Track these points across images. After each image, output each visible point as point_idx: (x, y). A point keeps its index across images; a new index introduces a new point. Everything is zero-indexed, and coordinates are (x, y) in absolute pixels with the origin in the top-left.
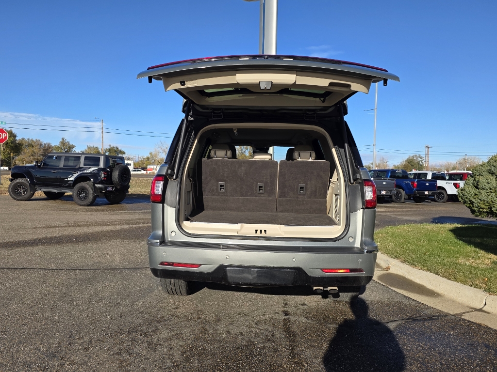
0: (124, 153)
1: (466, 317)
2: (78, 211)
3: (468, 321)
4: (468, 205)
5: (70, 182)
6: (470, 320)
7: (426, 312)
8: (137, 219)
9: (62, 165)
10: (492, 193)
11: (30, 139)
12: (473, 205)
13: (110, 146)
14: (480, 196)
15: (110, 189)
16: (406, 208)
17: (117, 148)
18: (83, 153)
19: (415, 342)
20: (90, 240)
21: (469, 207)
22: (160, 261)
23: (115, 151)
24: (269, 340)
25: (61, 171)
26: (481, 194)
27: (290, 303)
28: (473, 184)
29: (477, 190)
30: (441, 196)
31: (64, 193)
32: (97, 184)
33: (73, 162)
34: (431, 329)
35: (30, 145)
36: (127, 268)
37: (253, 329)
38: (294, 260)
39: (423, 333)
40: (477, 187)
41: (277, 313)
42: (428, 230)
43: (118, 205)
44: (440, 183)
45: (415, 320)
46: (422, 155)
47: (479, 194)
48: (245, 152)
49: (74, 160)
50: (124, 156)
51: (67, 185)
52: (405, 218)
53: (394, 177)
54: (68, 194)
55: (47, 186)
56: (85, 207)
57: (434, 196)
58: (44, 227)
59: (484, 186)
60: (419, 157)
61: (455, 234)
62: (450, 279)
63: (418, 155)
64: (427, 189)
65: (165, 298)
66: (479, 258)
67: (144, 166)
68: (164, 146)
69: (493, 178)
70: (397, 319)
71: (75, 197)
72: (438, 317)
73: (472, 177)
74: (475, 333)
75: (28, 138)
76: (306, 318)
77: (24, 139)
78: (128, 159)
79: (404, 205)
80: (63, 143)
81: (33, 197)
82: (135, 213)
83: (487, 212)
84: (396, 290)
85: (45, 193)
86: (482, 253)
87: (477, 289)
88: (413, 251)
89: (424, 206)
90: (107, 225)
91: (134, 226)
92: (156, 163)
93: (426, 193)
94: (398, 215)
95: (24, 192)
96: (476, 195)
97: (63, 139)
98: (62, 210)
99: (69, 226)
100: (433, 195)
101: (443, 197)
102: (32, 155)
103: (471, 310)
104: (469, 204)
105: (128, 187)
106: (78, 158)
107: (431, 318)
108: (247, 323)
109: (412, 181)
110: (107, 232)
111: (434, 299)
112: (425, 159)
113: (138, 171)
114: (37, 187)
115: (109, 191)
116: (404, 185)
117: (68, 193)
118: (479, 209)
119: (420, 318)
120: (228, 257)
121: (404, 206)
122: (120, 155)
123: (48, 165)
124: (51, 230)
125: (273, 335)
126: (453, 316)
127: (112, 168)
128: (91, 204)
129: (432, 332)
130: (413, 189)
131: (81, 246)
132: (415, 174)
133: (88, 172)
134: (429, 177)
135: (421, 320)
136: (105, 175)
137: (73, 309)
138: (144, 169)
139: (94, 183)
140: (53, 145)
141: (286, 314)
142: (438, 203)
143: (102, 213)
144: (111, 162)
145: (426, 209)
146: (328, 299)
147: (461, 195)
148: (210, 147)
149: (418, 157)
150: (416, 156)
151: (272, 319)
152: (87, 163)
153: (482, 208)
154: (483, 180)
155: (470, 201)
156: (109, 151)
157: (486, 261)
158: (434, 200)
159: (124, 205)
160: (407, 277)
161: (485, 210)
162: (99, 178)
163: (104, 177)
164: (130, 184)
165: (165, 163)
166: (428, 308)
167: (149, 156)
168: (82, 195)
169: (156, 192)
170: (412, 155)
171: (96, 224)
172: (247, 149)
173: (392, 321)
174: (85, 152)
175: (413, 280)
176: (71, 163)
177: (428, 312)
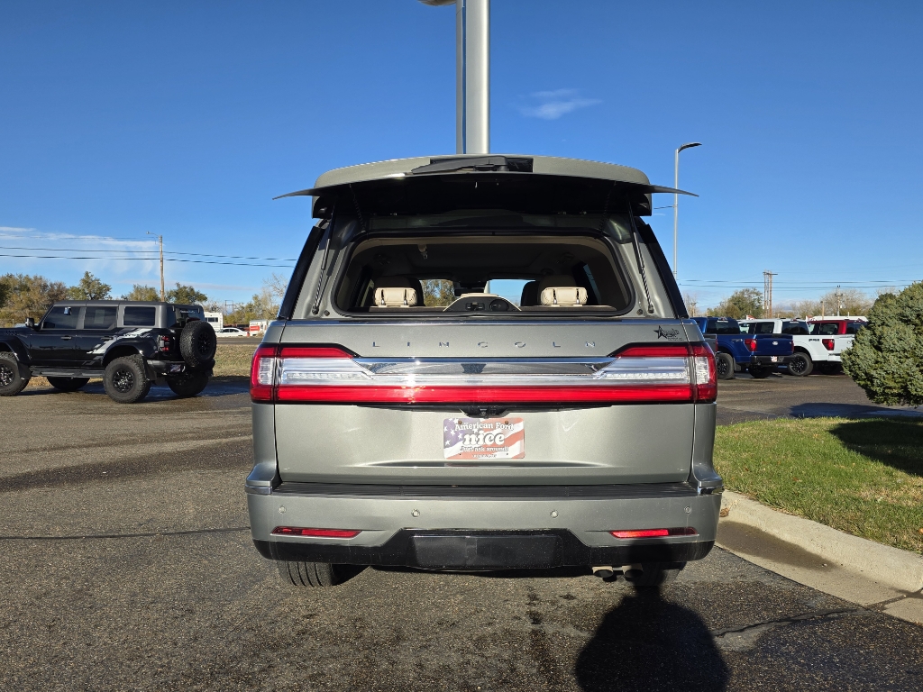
0: (205, 299)
1: (893, 610)
2: (115, 414)
3: (899, 620)
4: (862, 383)
5: (97, 358)
6: (902, 617)
7: (813, 603)
8: (229, 427)
9: (81, 325)
10: (907, 357)
11: (24, 275)
12: (872, 382)
13: (178, 285)
14: (886, 365)
15: (176, 368)
16: (738, 388)
17: (192, 290)
18: (125, 301)
19: (801, 671)
20: (136, 473)
21: (864, 387)
22: (274, 526)
23: (188, 295)
24: (505, 681)
25: (80, 336)
26: (886, 360)
27: (541, 595)
28: (871, 341)
29: (880, 353)
30: (800, 364)
31: (88, 379)
32: (152, 359)
33: (103, 318)
34: (829, 641)
35: (24, 287)
36: (209, 531)
37: (469, 656)
38: (554, 514)
39: (816, 650)
40: (878, 348)
41: (516, 618)
42: (789, 432)
43: (193, 399)
44: (798, 340)
45: (794, 622)
46: (758, 290)
47: (882, 360)
48: (432, 290)
49: (106, 315)
50: (203, 304)
51: (92, 363)
52: (739, 408)
53: (714, 331)
54: (96, 380)
55: (53, 365)
56: (130, 405)
57: (787, 364)
58: (45, 449)
59: (892, 346)
60: (754, 293)
61: (841, 438)
62: (851, 533)
63: (751, 290)
64: (776, 352)
65: (287, 595)
66: (898, 487)
67: (244, 321)
68: (281, 283)
69: (909, 329)
70: (757, 622)
71: (109, 386)
72: (838, 613)
73: (869, 328)
74: (917, 646)
75: (19, 273)
76: (577, 627)
77: (11, 276)
78: (214, 309)
79: (733, 384)
80: (87, 281)
81: (27, 388)
82: (226, 413)
83: (899, 395)
84: (747, 557)
85: (50, 379)
86: (901, 475)
87: (908, 552)
88: (771, 476)
89: (771, 385)
90: (171, 440)
91: (224, 440)
92: (266, 315)
93: (774, 359)
94: (726, 403)
95: (8, 378)
96: (877, 362)
97: (87, 274)
98: (81, 413)
99: (96, 445)
100: (786, 362)
101: (805, 366)
102: (28, 307)
103: (900, 595)
104: (864, 380)
105: (213, 364)
106: (112, 311)
107: (826, 617)
108: (458, 644)
109: (747, 337)
110: (171, 454)
111: (822, 573)
112: (765, 296)
113: (232, 331)
114: (32, 368)
115: (174, 373)
116: (731, 345)
117: (94, 378)
118: (884, 388)
119: (804, 617)
120: (416, 514)
121: (735, 385)
122: (197, 303)
123: (53, 326)
124: (59, 453)
125: (513, 670)
126: (867, 610)
127: (180, 327)
128: (141, 399)
129: (833, 649)
130: (750, 354)
131: (116, 487)
132: (752, 325)
133: (131, 336)
134: (778, 330)
135: (806, 622)
136: (165, 341)
137: (96, 626)
138: (244, 327)
139: (146, 358)
140: (68, 286)
141: (536, 619)
142: (795, 378)
143: (162, 416)
144: (178, 316)
145: (774, 390)
146: (617, 583)
147: (849, 363)
148: (371, 284)
149: (751, 293)
150: (747, 291)
151: (507, 632)
152: (130, 319)
153: (890, 388)
154: (890, 335)
155: (866, 374)
156: (175, 296)
157: (913, 492)
158: (787, 372)
159: (205, 399)
160: (764, 530)
161: (896, 391)
162: (155, 348)
163: (165, 346)
164: (215, 358)
165: (280, 318)
166: (816, 594)
167: (253, 302)
168: (122, 382)
169: (261, 381)
170: (740, 290)
171: (147, 440)
172: (437, 286)
173: (750, 627)
174: (130, 299)
175: (778, 536)
176: (99, 321)
177: (817, 604)
